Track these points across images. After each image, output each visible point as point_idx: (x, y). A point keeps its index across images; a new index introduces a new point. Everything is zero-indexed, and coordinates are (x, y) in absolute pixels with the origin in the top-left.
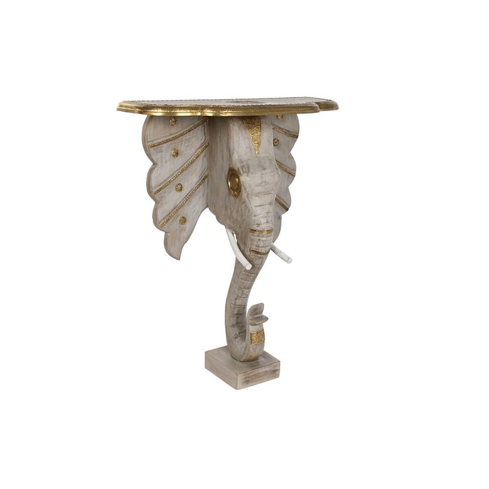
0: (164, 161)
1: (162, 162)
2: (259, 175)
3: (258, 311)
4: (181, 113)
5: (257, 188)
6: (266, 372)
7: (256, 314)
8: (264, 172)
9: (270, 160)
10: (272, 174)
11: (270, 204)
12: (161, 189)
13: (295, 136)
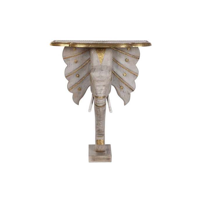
0: (71, 64)
1: (70, 65)
2: (99, 72)
3: (100, 131)
4: (78, 46)
5: (97, 78)
6: (104, 158)
7: (100, 132)
8: (101, 72)
9: (108, 67)
10: (106, 73)
11: (104, 86)
12: (69, 75)
13: (138, 58)
